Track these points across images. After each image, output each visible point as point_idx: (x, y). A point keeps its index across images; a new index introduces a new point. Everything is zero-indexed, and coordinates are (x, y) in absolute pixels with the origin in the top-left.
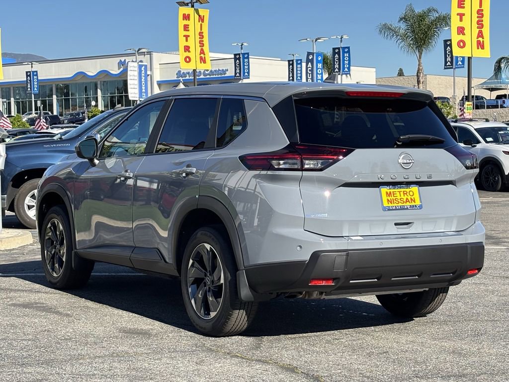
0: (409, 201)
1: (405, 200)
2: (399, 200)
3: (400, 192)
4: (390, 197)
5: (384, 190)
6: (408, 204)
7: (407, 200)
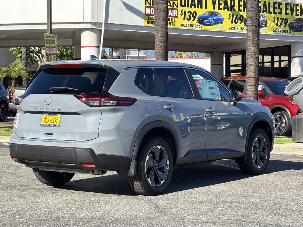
0: (54, 122)
1: (52, 122)
2: (50, 122)
3: (51, 117)
4: (46, 120)
5: (44, 115)
6: (53, 124)
7: (53, 122)
